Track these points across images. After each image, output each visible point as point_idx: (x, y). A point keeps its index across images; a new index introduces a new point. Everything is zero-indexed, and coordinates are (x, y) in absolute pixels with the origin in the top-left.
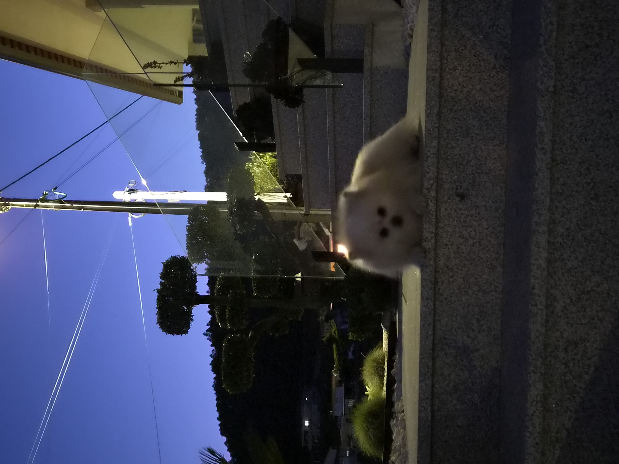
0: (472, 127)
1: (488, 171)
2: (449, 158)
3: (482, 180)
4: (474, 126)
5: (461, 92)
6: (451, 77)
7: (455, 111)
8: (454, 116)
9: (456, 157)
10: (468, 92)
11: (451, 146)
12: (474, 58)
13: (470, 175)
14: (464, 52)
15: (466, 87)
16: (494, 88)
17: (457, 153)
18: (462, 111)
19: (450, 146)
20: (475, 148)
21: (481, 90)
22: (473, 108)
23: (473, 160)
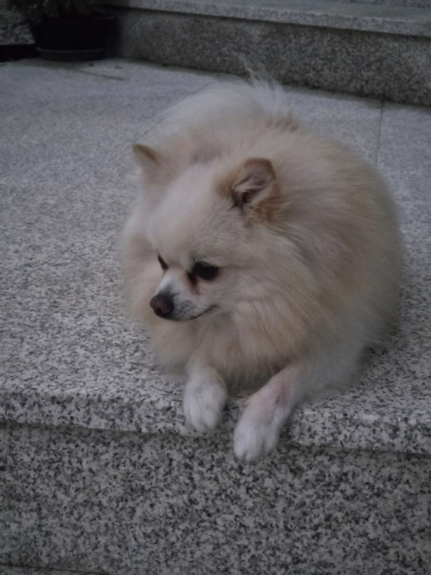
0: (148, 502)
1: (44, 529)
2: (72, 446)
3: (23, 514)
4: (152, 506)
5: (237, 483)
6: (276, 461)
7: (187, 466)
8: (174, 464)
9: (74, 461)
10: (237, 498)
11: (100, 451)
12: (322, 516)
13: (34, 490)
14: (338, 493)
15: (247, 492)
16: (246, 557)
17: (84, 463)
18: (188, 481)
19: (101, 448)
20: (100, 504)
21: (242, 525)
22: (196, 507)
23: (70, 499)
